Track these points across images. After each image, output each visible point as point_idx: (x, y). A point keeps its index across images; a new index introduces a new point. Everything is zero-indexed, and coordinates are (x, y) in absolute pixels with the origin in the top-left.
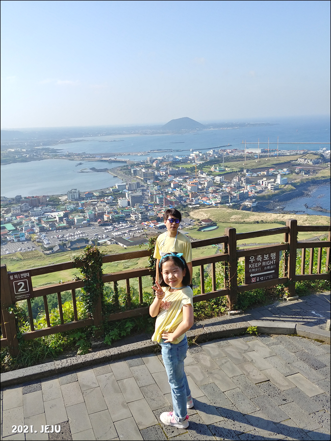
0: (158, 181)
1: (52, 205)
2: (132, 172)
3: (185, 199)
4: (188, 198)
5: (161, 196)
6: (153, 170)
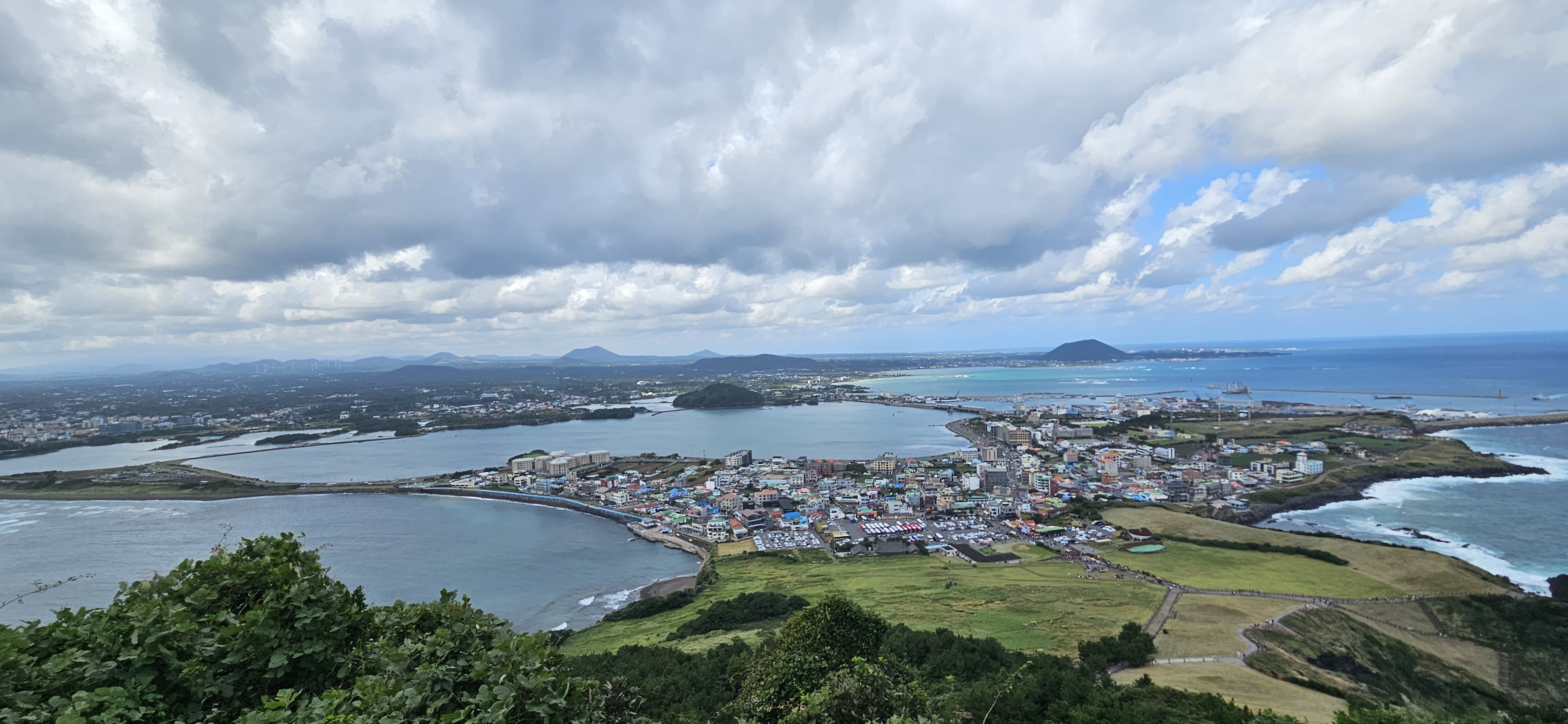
0: (1037, 449)
1: (853, 477)
2: (989, 429)
3: (1092, 485)
4: (1099, 484)
5: (1044, 477)
6: (1028, 429)
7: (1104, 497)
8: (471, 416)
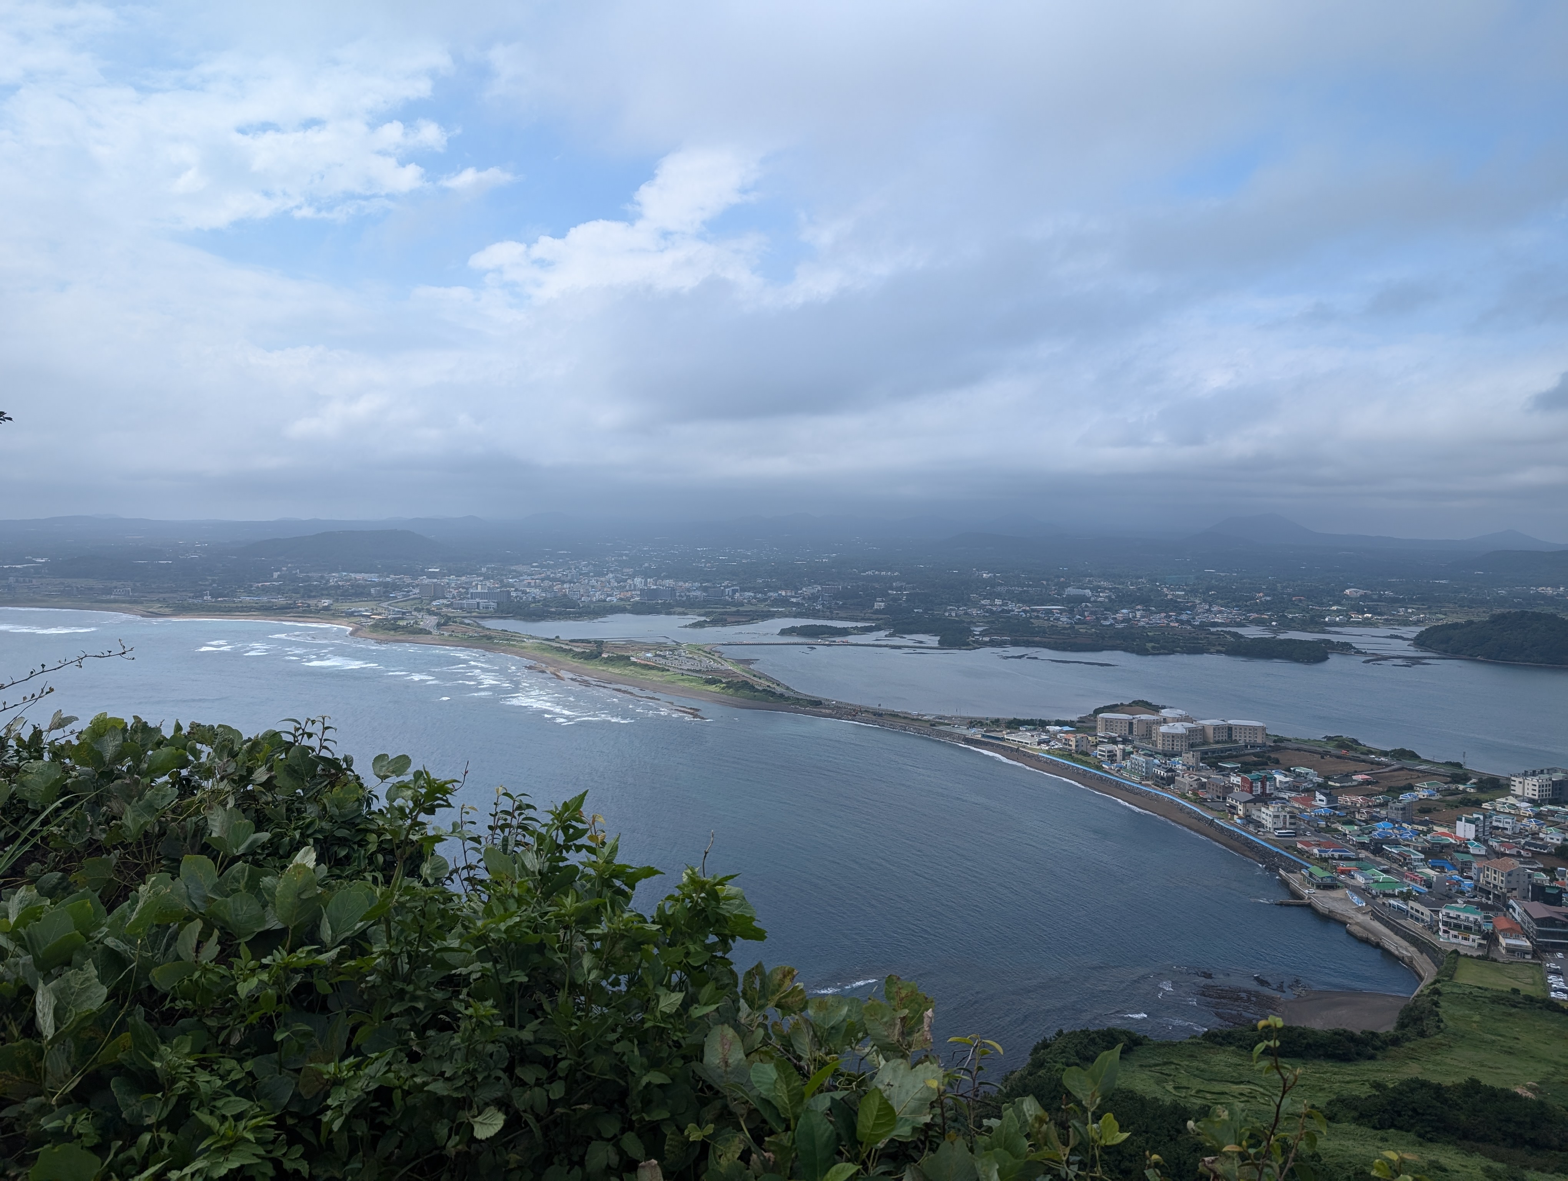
8: (1046, 624)
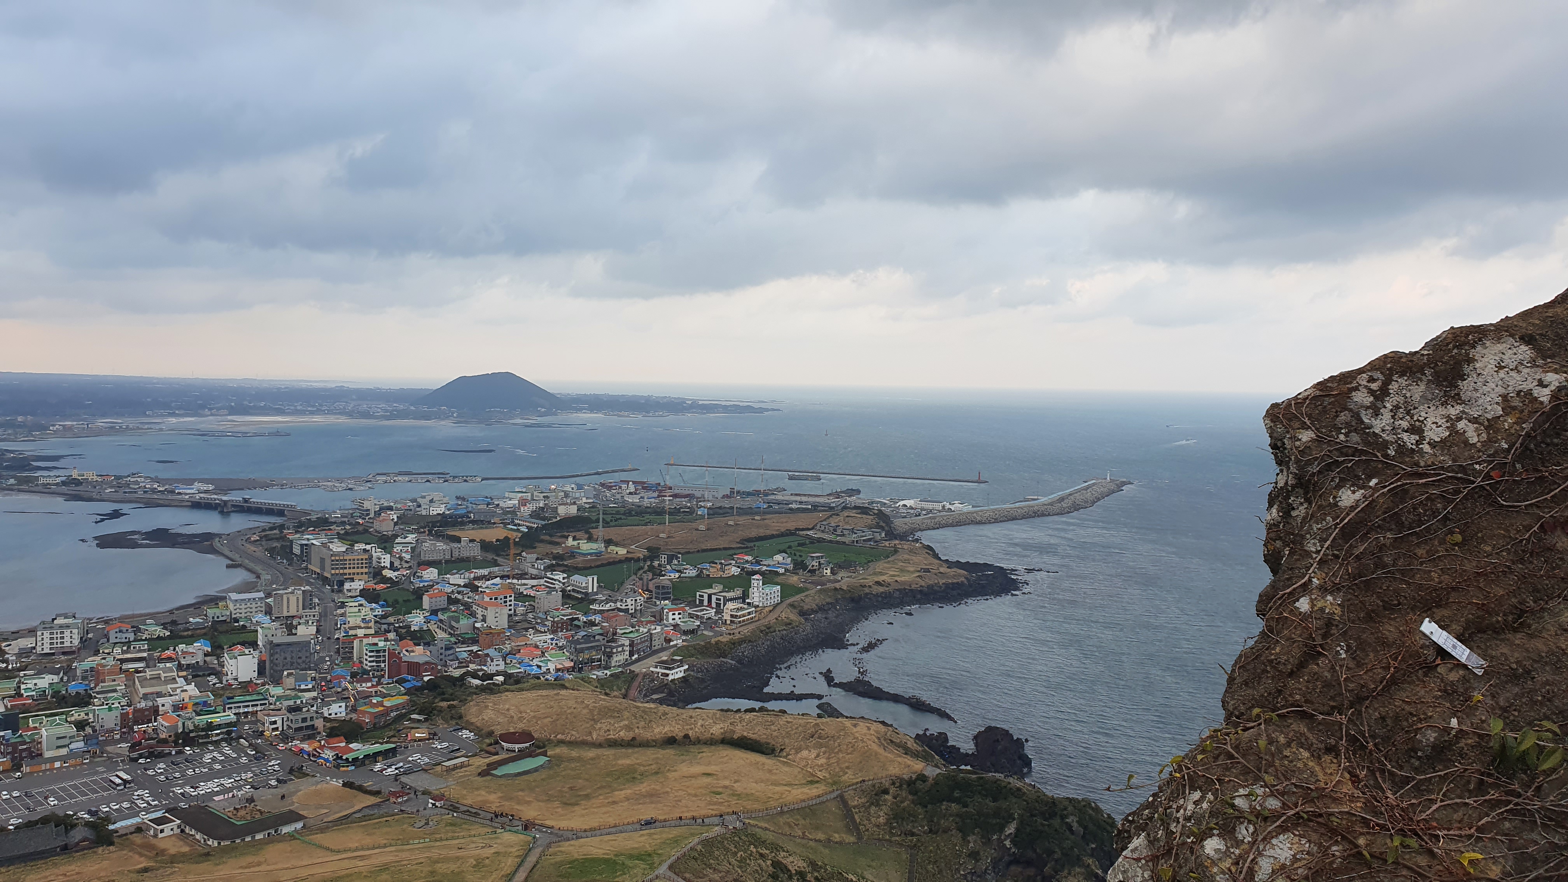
0: (378, 588)
2: (297, 550)
3: (463, 651)
4: (475, 648)
5: (381, 644)
6: (368, 547)
7: (474, 675)
